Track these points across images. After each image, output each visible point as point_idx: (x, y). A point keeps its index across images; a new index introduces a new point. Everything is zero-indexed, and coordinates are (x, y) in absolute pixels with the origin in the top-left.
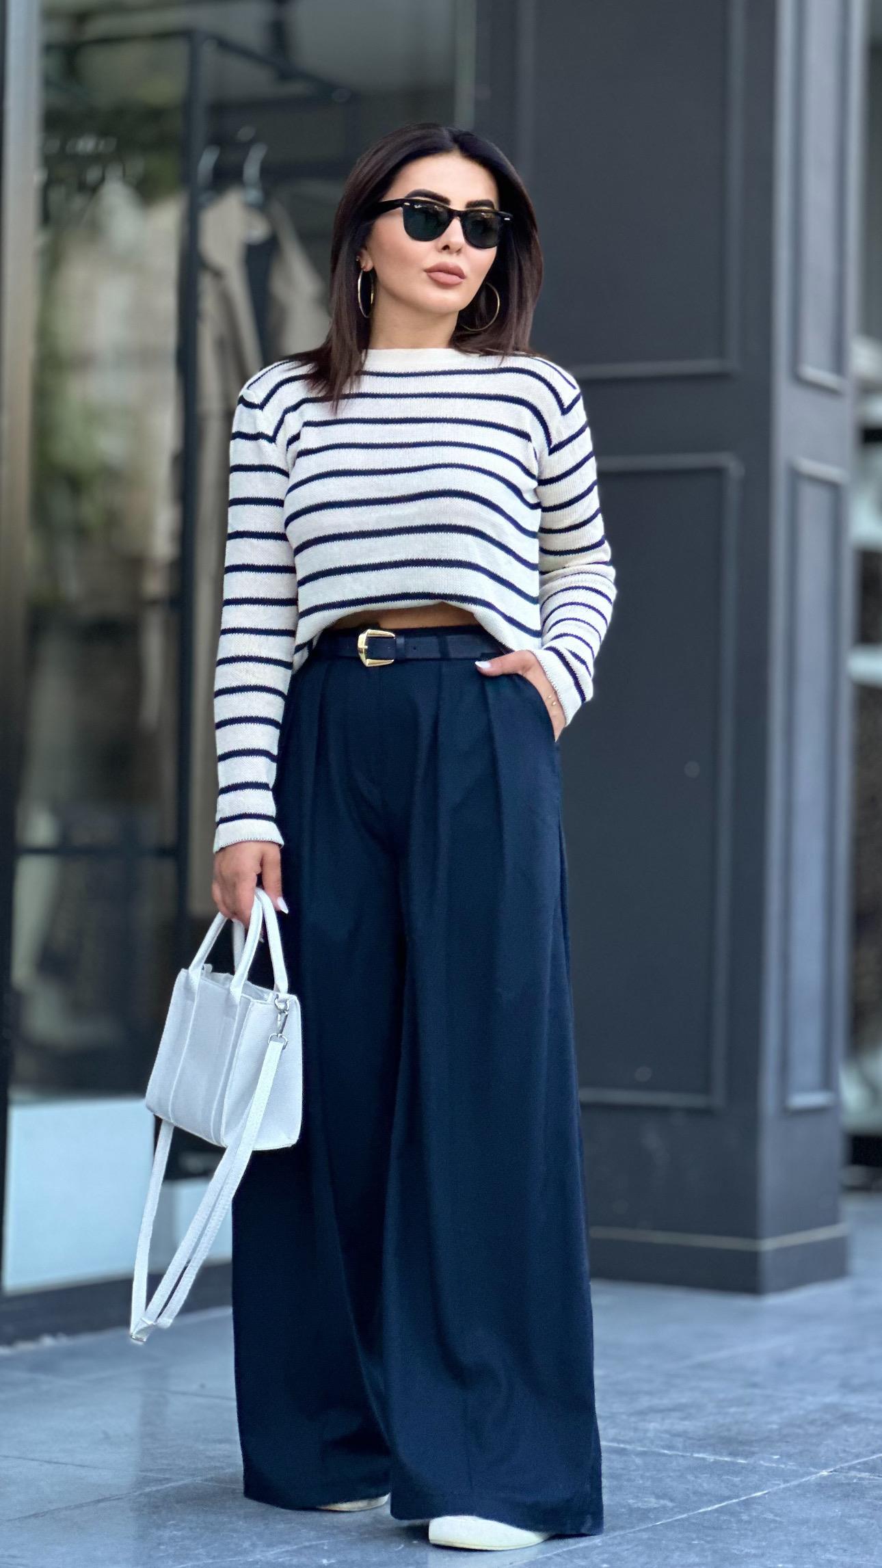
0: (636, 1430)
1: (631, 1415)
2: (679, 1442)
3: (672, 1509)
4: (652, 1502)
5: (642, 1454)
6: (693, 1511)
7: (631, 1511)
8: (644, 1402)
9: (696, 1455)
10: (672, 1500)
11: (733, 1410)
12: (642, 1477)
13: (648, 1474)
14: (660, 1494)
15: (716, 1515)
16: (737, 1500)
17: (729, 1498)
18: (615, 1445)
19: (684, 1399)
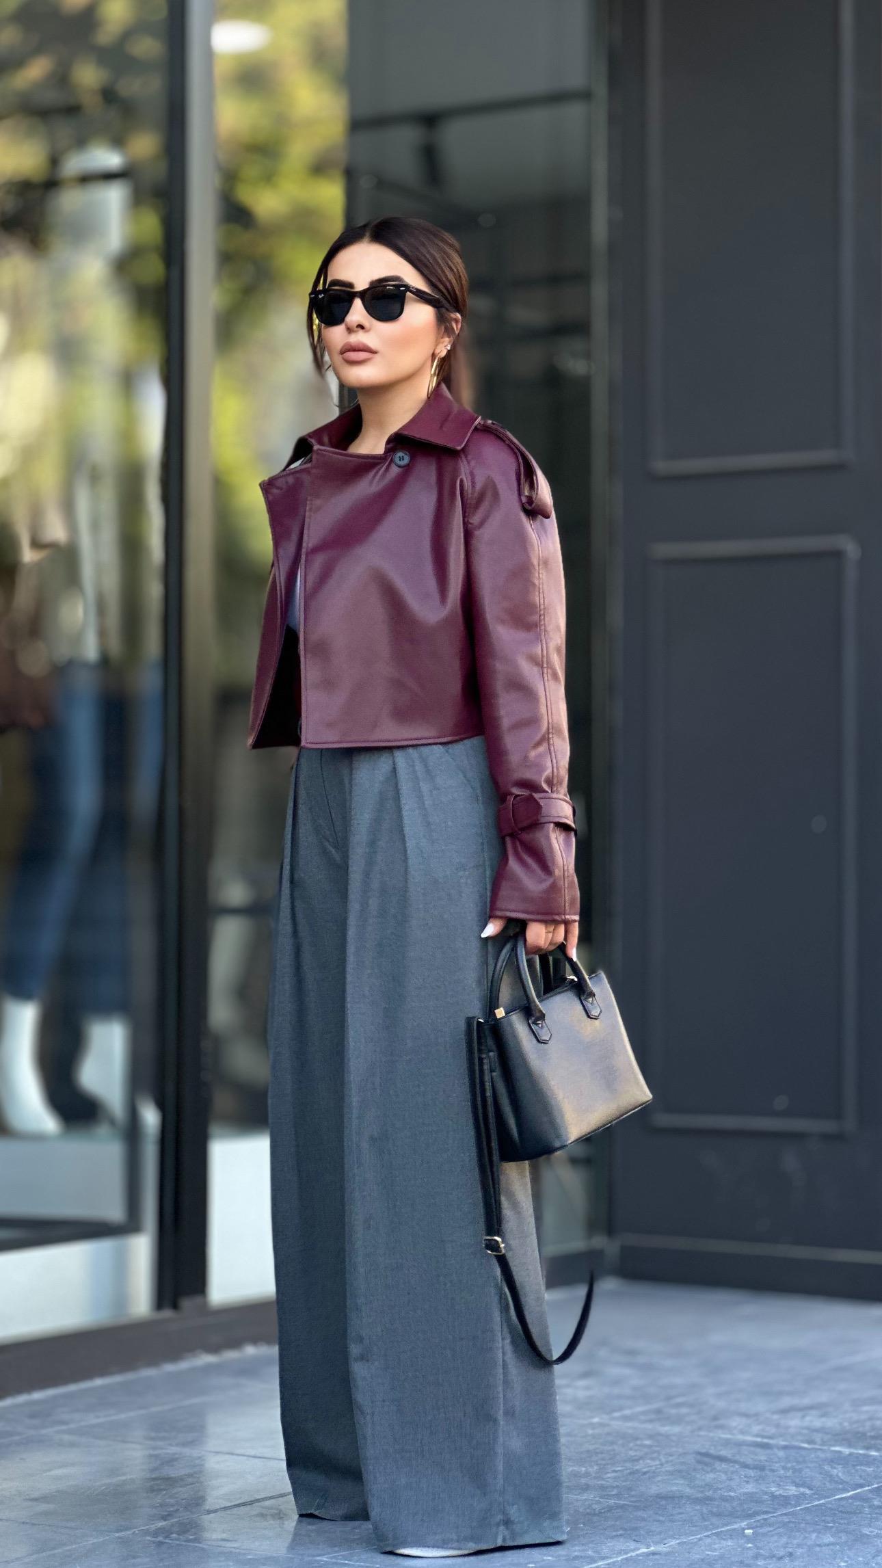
0: (778, 1426)
1: (774, 1413)
2: (818, 1437)
3: (810, 1496)
4: (792, 1490)
5: (785, 1447)
6: (828, 1498)
7: (774, 1497)
8: (787, 1402)
9: (833, 1448)
10: (811, 1489)
11: (866, 1408)
12: (784, 1468)
13: (789, 1465)
14: (801, 1483)
15: (850, 1501)
16: (870, 1488)
17: (861, 1486)
18: (759, 1440)
19: (823, 1398)
